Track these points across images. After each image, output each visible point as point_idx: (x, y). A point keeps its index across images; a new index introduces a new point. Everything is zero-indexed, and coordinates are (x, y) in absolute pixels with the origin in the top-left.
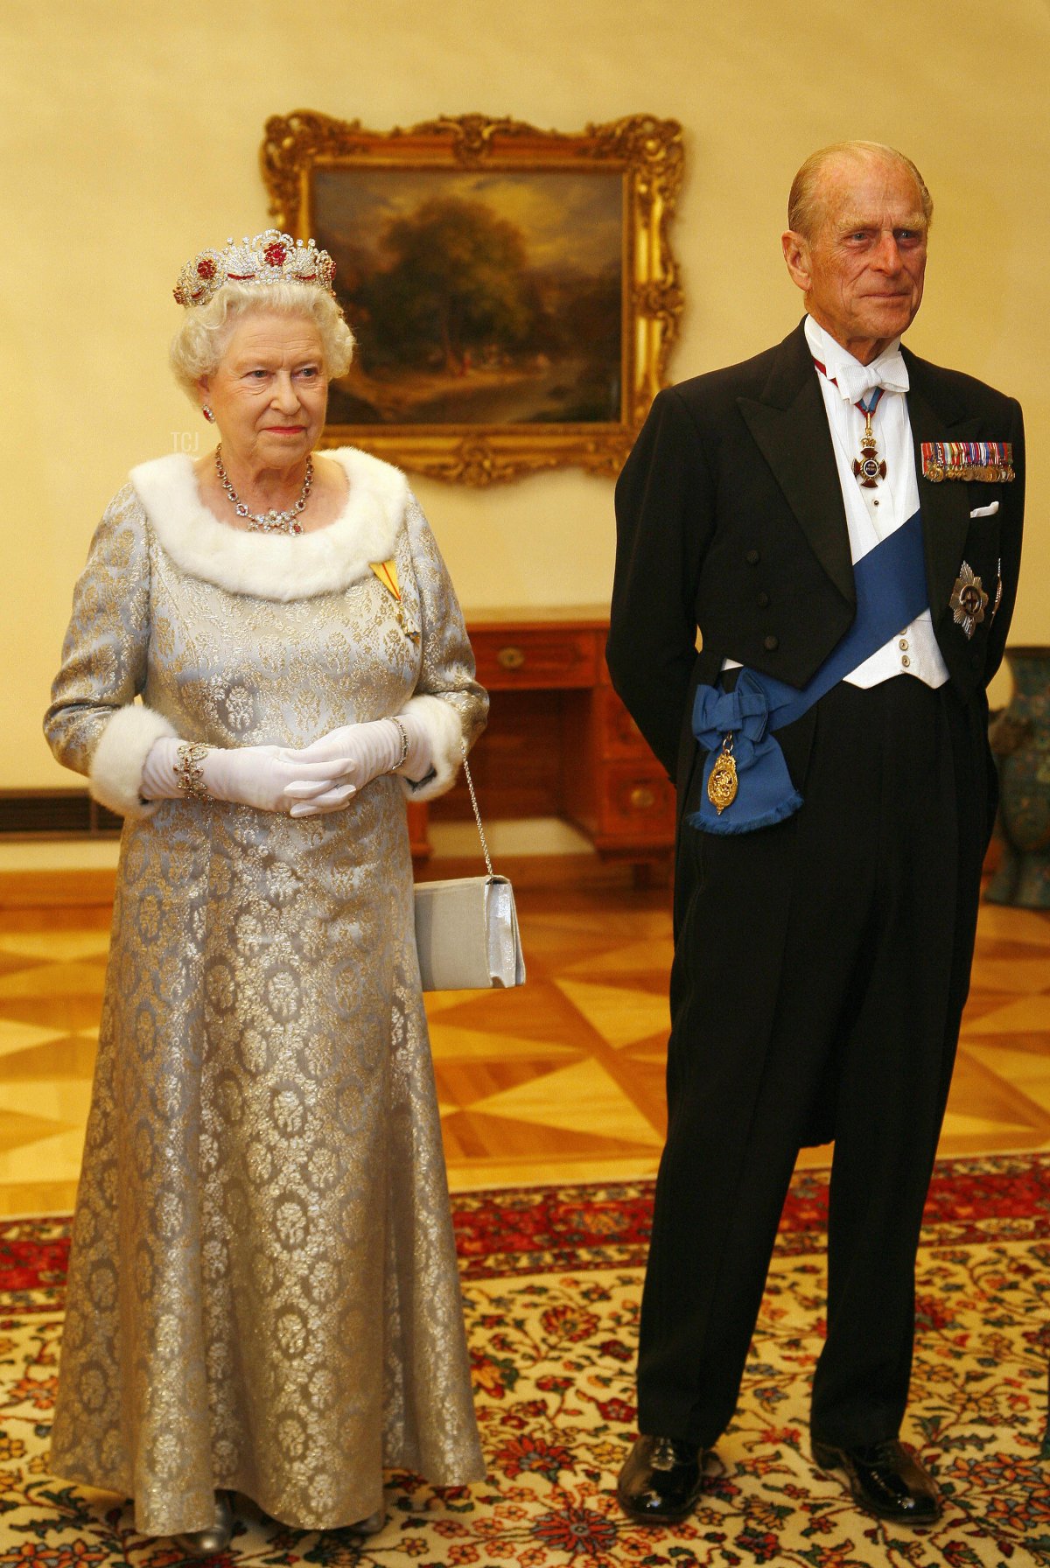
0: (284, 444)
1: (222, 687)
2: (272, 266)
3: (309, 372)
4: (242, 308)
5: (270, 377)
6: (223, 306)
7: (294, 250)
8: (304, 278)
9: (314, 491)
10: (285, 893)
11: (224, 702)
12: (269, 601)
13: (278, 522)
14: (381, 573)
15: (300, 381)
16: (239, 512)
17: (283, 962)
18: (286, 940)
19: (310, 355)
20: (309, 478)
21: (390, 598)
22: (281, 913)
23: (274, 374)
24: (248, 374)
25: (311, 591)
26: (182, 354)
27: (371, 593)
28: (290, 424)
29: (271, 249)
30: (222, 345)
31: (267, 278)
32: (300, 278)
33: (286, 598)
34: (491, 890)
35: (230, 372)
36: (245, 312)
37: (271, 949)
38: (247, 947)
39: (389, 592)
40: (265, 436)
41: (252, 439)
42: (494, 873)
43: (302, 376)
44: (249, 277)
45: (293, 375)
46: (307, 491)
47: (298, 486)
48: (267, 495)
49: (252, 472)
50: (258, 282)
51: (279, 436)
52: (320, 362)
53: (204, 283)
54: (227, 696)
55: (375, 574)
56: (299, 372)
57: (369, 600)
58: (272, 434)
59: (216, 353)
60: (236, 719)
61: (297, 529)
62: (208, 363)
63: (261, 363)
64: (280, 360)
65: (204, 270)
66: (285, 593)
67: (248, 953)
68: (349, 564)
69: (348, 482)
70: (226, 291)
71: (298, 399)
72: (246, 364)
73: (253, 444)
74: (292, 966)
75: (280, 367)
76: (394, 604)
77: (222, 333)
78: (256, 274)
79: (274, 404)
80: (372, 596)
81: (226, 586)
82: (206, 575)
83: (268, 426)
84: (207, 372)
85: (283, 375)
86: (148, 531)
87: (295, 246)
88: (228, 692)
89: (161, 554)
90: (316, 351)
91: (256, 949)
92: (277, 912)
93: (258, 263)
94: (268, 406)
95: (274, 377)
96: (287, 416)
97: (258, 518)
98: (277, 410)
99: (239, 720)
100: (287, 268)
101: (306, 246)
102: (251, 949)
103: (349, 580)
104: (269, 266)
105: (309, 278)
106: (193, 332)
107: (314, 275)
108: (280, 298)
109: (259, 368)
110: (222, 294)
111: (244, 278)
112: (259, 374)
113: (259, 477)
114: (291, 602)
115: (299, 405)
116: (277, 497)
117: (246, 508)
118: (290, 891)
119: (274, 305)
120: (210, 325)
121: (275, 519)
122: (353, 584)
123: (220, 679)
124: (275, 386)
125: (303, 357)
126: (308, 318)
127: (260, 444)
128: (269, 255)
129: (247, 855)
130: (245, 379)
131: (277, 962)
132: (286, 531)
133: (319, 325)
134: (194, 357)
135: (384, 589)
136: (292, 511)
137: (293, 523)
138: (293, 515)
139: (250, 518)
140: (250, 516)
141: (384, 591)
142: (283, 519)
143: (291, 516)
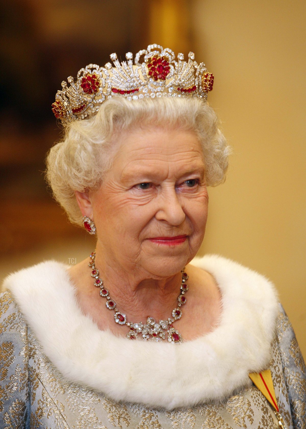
0: (169, 254)
2: (156, 79)
3: (192, 183)
4: (128, 121)
5: (155, 188)
6: (108, 121)
7: (176, 64)
8: (185, 91)
9: (190, 300)
12: (154, 409)
13: (155, 331)
14: (259, 383)
15: (184, 191)
16: (117, 321)
19: (193, 166)
20: (185, 286)
23: (159, 185)
24: (135, 186)
25: (195, 400)
26: (65, 167)
27: (252, 404)
28: (174, 234)
29: (155, 63)
30: (106, 158)
31: (150, 92)
32: (182, 90)
33: (171, 406)
35: (116, 184)
36: (130, 126)
39: (268, 402)
40: (148, 246)
41: (135, 248)
43: (185, 187)
44: (133, 91)
45: (177, 186)
46: (183, 299)
47: (175, 295)
48: (146, 304)
49: (134, 280)
50: (141, 96)
51: (164, 247)
52: (203, 172)
53: (88, 98)
56: (183, 183)
57: (251, 411)
58: (156, 245)
59: (99, 166)
61: (176, 337)
62: (93, 177)
63: (147, 175)
64: (166, 172)
65: (89, 85)
68: (231, 372)
69: (220, 292)
70: (111, 105)
71: (183, 208)
72: (132, 177)
73: (138, 254)
75: (165, 178)
76: (273, 414)
77: (106, 147)
78: (140, 88)
79: (160, 215)
80: (253, 407)
81: (111, 395)
83: (152, 236)
84: (91, 185)
85: (168, 186)
86: (29, 342)
87: (177, 60)
89: (43, 365)
90: (198, 162)
93: (142, 78)
94: (154, 216)
95: (158, 189)
96: (173, 226)
97: (136, 326)
98: (162, 220)
100: (170, 81)
101: (186, 59)
103: (230, 388)
104: (152, 80)
105: (189, 90)
106: (79, 146)
107: (194, 88)
108: (165, 112)
109: (145, 180)
110: (107, 109)
111: (128, 92)
112: (144, 186)
113: (140, 286)
114: (176, 410)
115: (183, 215)
116: (155, 305)
117: (124, 316)
119: (160, 119)
120: (96, 139)
121: (153, 327)
122: (234, 393)
124: (160, 197)
125: (188, 168)
126: (192, 130)
127: (143, 254)
128: (153, 69)
130: (131, 192)
132: (165, 339)
133: (201, 136)
134: (79, 170)
135: (264, 399)
136: (169, 319)
137: (170, 331)
138: (170, 323)
139: (129, 326)
140: (129, 324)
141: (264, 402)
142: (161, 327)
143: (169, 324)
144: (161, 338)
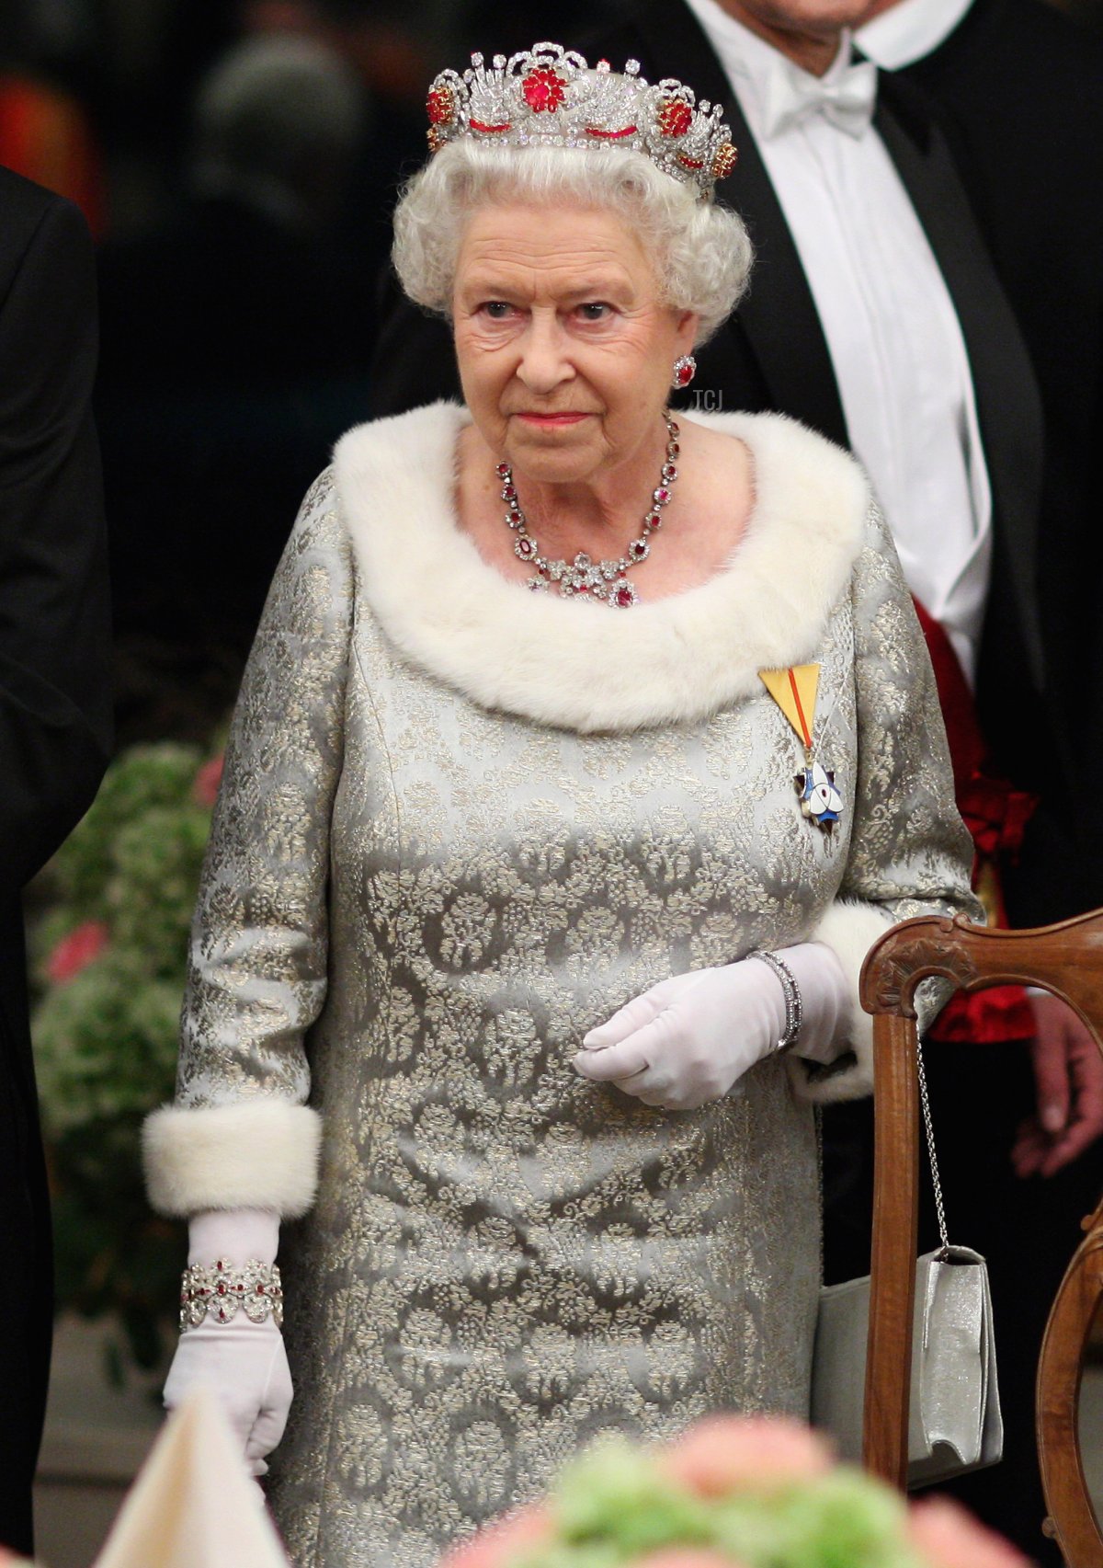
1: (439, 891)
5: (522, 317)
9: (669, 524)
10: (500, 1274)
11: (439, 917)
13: (587, 580)
14: (783, 691)
16: (519, 553)
17: (485, 1403)
18: (495, 1362)
21: (794, 741)
22: (489, 1312)
24: (480, 309)
27: (756, 729)
31: (530, 132)
32: (595, 133)
33: (587, 727)
34: (942, 1276)
37: (465, 1377)
38: (421, 1371)
39: (794, 731)
40: (516, 426)
42: (952, 1240)
45: (563, 314)
46: (656, 521)
54: (447, 909)
55: (768, 691)
60: (454, 948)
61: (625, 599)
64: (529, 287)
66: (586, 718)
67: (421, 1381)
74: (502, 1411)
75: (532, 298)
78: (513, 124)
82: (442, 670)
85: (539, 316)
88: (449, 901)
90: (608, 273)
91: (439, 1374)
92: (485, 1308)
93: (514, 104)
94: (515, 372)
95: (528, 318)
97: (552, 568)
99: (460, 951)
100: (570, 114)
102: (428, 1375)
103: (716, 700)
107: (632, 127)
109: (495, 298)
117: (533, 545)
118: (511, 1273)
121: (584, 573)
122: (722, 709)
123: (437, 876)
124: (526, 335)
125: (576, 283)
129: (437, 1199)
130: (475, 319)
131: (474, 1402)
132: (602, 599)
135: (785, 722)
136: (622, 560)
137: (616, 586)
138: (622, 567)
139: (538, 566)
140: (538, 561)
141: (786, 728)
142: (602, 572)
143: (619, 570)
144: (597, 595)
